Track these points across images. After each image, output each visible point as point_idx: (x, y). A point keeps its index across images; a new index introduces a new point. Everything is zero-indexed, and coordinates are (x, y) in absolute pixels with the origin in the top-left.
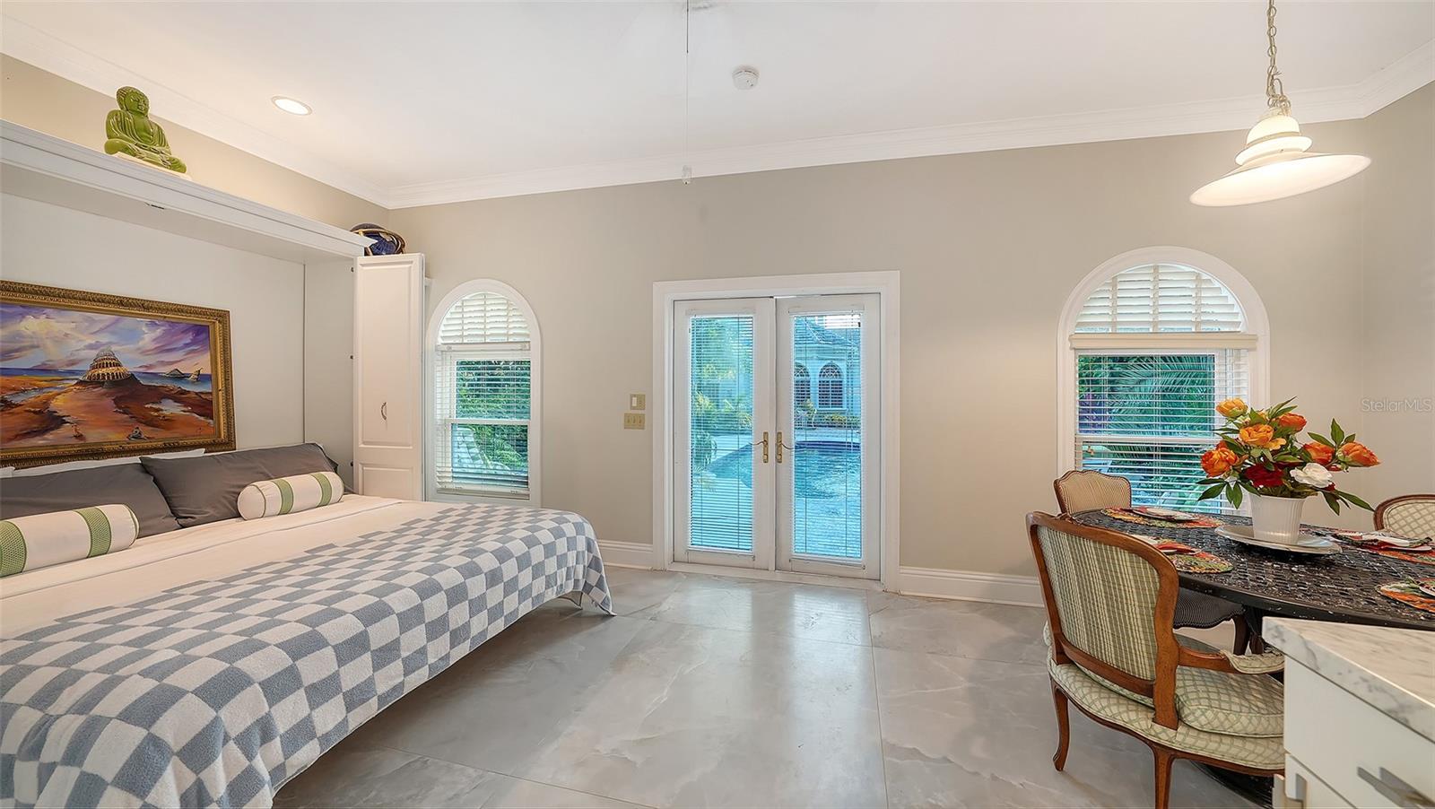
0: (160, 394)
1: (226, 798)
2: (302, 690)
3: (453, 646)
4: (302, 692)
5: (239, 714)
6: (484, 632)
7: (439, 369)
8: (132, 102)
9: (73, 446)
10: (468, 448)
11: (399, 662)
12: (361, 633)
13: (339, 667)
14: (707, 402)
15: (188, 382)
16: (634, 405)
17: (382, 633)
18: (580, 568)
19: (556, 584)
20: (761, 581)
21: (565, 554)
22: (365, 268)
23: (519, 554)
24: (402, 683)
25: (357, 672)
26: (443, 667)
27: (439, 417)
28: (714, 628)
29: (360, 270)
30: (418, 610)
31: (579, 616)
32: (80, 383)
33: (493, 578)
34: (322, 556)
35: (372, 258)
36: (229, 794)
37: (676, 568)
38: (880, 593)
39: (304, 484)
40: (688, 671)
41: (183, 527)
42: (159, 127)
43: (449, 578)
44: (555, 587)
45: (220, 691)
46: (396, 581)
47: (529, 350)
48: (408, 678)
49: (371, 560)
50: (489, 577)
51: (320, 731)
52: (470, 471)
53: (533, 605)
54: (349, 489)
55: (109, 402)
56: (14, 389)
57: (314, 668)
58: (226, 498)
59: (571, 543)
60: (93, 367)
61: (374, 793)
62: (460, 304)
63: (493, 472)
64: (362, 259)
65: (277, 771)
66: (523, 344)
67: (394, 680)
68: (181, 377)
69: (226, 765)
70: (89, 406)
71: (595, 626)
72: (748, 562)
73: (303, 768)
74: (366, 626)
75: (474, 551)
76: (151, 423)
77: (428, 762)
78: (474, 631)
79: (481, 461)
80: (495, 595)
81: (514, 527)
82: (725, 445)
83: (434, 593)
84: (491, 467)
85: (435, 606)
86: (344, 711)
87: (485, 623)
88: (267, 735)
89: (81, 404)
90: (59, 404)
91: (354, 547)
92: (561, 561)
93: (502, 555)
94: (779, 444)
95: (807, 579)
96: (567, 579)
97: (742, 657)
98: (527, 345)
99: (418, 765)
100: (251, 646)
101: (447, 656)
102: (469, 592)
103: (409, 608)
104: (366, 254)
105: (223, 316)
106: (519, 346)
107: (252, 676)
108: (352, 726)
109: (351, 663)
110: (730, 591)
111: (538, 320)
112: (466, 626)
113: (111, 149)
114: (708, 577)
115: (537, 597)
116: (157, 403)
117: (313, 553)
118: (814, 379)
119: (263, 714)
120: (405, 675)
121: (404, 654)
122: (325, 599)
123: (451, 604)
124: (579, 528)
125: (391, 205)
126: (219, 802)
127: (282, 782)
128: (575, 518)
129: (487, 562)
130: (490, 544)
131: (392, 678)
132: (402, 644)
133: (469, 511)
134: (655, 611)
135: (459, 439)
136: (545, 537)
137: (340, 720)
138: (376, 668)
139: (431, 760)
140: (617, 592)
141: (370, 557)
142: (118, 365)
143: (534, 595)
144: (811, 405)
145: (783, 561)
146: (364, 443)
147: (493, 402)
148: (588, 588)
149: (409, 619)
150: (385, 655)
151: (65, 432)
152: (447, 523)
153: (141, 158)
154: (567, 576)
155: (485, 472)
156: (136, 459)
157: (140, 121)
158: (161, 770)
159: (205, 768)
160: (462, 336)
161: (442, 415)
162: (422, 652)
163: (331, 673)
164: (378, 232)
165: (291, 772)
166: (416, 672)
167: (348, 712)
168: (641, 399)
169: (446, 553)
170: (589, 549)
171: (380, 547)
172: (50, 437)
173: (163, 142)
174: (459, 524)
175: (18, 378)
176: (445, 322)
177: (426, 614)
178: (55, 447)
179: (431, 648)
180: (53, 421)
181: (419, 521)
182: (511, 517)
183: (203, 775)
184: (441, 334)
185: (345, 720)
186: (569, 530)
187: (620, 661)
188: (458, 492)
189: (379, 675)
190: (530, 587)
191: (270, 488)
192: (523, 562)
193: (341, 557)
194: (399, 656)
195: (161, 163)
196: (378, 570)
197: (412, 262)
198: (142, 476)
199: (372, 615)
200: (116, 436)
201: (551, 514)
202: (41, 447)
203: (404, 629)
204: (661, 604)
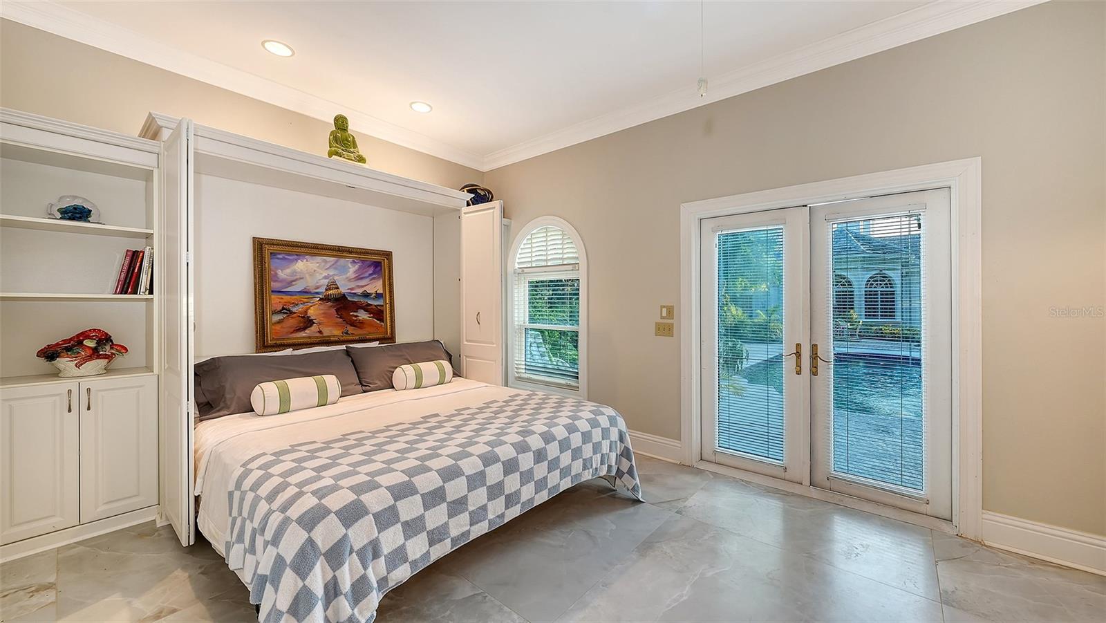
0: (357, 306)
1: (350, 594)
2: (400, 524)
3: (507, 507)
4: (399, 525)
5: (361, 533)
6: (531, 500)
7: (516, 287)
8: (341, 123)
9: (317, 337)
10: (538, 347)
11: (467, 514)
12: (440, 487)
13: (424, 511)
14: (740, 313)
15: (371, 298)
16: (664, 314)
17: (456, 489)
18: (613, 456)
19: (592, 467)
20: (793, 495)
21: (600, 442)
22: (467, 215)
23: (561, 438)
24: (469, 532)
25: (436, 517)
26: (499, 523)
27: (516, 323)
28: (739, 535)
29: (464, 217)
30: (482, 475)
31: (613, 497)
32: (321, 299)
33: (540, 456)
34: (430, 422)
35: (473, 208)
36: (352, 592)
37: (703, 466)
38: (951, 537)
39: (429, 368)
40: (709, 574)
41: (365, 392)
42: (353, 137)
43: (506, 452)
44: (591, 470)
45: (350, 515)
46: (469, 449)
47: (578, 270)
48: (472, 528)
49: (458, 429)
50: (536, 454)
51: (411, 557)
52: (540, 365)
53: (572, 482)
54: (457, 373)
55: (333, 310)
56: (293, 303)
57: (410, 508)
58: (386, 374)
59: (605, 433)
60: (327, 290)
61: (448, 612)
62: (530, 237)
63: (556, 367)
64: (465, 209)
65: (383, 581)
66: (574, 266)
67: (462, 528)
68: (366, 295)
69: (351, 570)
70: (323, 313)
71: (626, 508)
72: (781, 473)
73: (399, 582)
74: (444, 482)
75: (527, 432)
76: (353, 324)
77: (487, 598)
78: (524, 498)
79: (547, 358)
80: (541, 471)
81: (559, 414)
82: (756, 353)
83: (494, 463)
84: (555, 363)
85: (494, 473)
86: (428, 545)
87: (532, 492)
88: (376, 555)
89: (322, 312)
90: (312, 313)
91: (450, 418)
92: (597, 448)
93: (548, 438)
94: (814, 356)
95: (848, 502)
96: (601, 464)
97: (769, 573)
98: (577, 265)
99: (480, 598)
100: (372, 486)
101: (502, 516)
102: (520, 465)
103: (475, 472)
104: (468, 205)
105: (388, 255)
106: (571, 267)
107: (368, 508)
108: (434, 558)
109: (433, 510)
110: (759, 500)
111: (584, 244)
112: (517, 494)
113: (330, 155)
114: (735, 480)
115: (576, 475)
116: (355, 312)
117: (426, 418)
118: (859, 289)
119: (374, 537)
120: (471, 525)
121: (471, 508)
122: (421, 456)
123: (506, 473)
124: (613, 421)
125: (485, 169)
126: (346, 595)
127: (387, 590)
128: (610, 411)
129: (535, 442)
130: (539, 427)
131: (462, 526)
132: (469, 500)
133: (530, 397)
134: (680, 505)
135: (530, 340)
136: (583, 426)
137: (425, 552)
138: (450, 516)
139: (489, 597)
140: (646, 480)
141: (457, 427)
142: (338, 288)
143: (573, 474)
144: (855, 316)
145: (820, 477)
146: (467, 341)
147: (560, 312)
148: (620, 473)
149: (476, 481)
150: (457, 506)
151: (314, 328)
152: (514, 404)
153: (344, 157)
154: (601, 461)
155: (550, 367)
156: (343, 347)
157: (345, 134)
158: (314, 564)
159: (338, 569)
160: (531, 262)
161: (518, 321)
162: (484, 508)
163: (419, 515)
164: (476, 189)
165: (392, 584)
166: (479, 524)
167: (430, 546)
168: (670, 311)
169: (508, 431)
170: (622, 439)
171: (465, 420)
172: (308, 332)
173: (355, 146)
174: (521, 407)
175: (295, 297)
176: (520, 251)
177: (487, 479)
178: (310, 337)
179: (490, 506)
180: (308, 322)
181: (495, 401)
182: (559, 405)
183: (337, 573)
184: (517, 261)
185: (428, 552)
186: (603, 421)
187: (646, 546)
188: (529, 380)
189: (452, 522)
190: (569, 467)
191: (409, 369)
192: (564, 445)
193: (440, 425)
194: (467, 509)
195: (353, 159)
196: (460, 438)
197: (494, 208)
198: (346, 357)
199: (450, 474)
200: (336, 332)
201: (590, 406)
202: (304, 337)
203: (471, 488)
204: (686, 499)
